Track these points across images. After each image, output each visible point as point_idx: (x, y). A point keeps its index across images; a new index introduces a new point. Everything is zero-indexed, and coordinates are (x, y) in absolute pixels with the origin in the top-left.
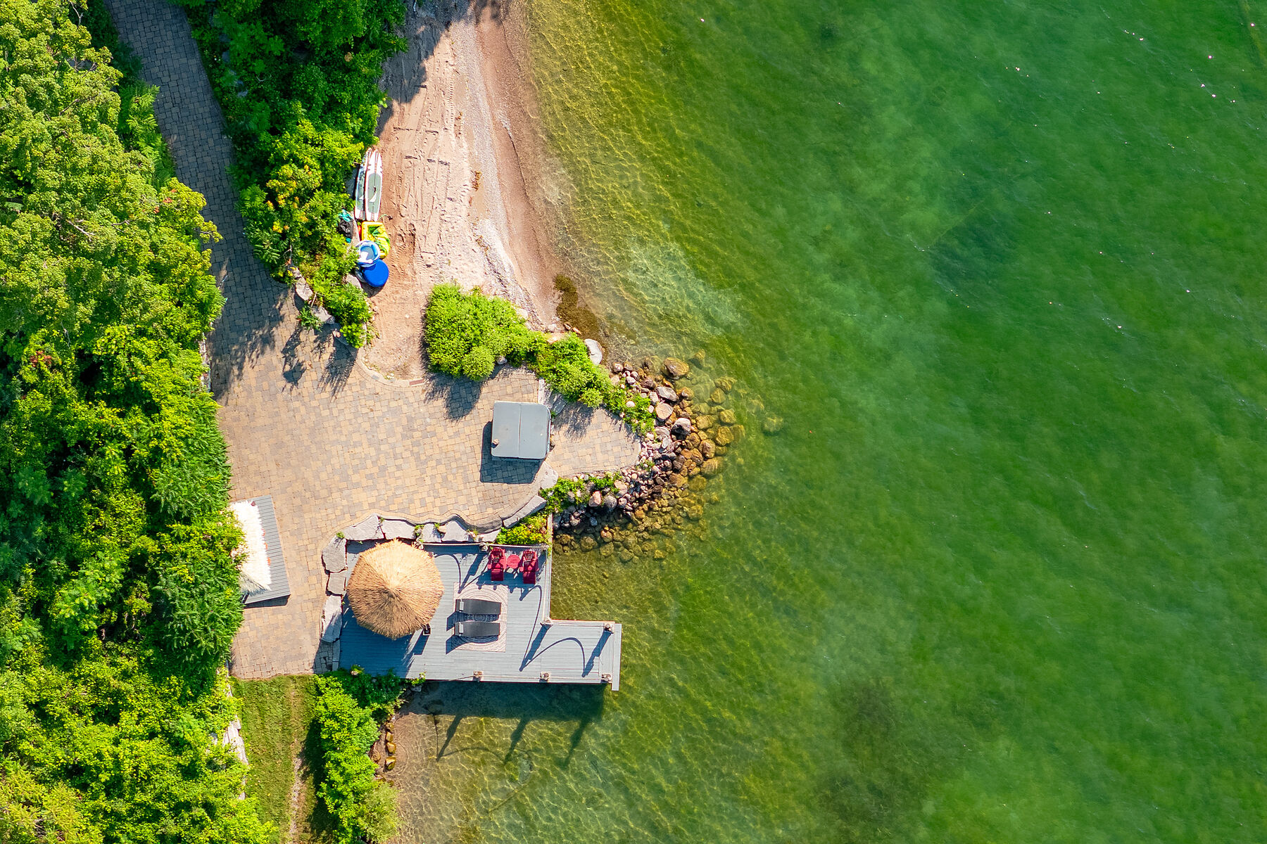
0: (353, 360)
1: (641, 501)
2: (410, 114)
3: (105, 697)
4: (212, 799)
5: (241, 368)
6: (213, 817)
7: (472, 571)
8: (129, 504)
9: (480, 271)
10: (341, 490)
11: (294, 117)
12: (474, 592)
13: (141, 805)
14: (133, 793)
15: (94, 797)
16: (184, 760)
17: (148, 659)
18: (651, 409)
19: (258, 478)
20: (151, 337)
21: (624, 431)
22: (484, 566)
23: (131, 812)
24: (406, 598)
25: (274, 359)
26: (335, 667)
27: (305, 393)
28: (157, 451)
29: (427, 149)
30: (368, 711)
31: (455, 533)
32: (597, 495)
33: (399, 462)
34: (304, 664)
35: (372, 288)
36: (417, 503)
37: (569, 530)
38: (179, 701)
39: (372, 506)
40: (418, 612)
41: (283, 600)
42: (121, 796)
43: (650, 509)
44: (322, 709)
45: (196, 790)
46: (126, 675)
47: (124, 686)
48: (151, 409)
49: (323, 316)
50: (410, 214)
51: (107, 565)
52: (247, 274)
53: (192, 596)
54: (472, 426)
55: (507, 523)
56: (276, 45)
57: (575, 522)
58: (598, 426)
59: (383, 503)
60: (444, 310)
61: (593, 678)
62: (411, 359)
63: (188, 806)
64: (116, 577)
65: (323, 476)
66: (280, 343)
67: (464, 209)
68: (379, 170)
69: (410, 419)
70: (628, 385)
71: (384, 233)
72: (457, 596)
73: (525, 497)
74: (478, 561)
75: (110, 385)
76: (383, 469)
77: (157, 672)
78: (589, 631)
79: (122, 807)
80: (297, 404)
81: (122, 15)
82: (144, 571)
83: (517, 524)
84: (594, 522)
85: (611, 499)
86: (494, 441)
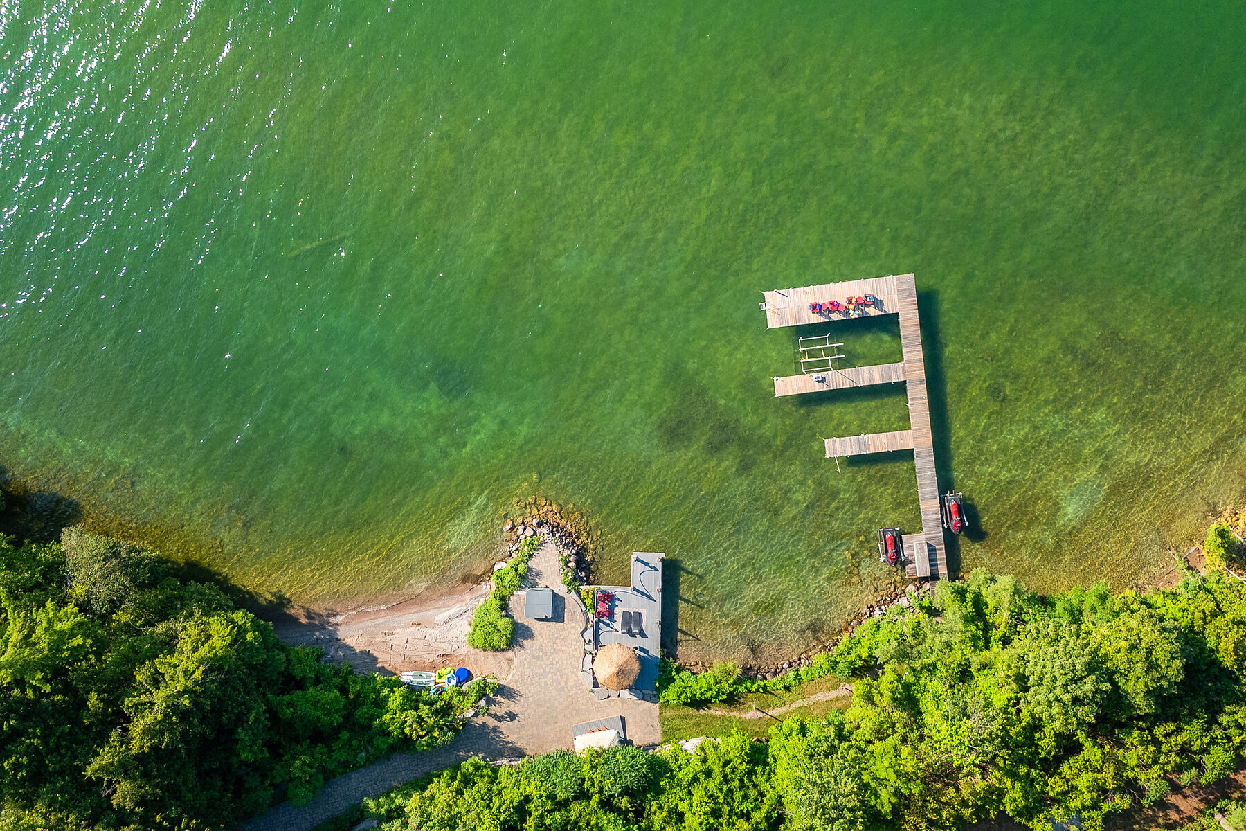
0: (504, 686)
1: (573, 542)
2: (383, 658)
3: (672, 818)
4: (721, 763)
5: (509, 742)
6: (730, 761)
7: (608, 625)
8: (575, 810)
9: (461, 622)
10: (569, 691)
11: (381, 725)
12: (618, 625)
13: (725, 799)
14: (719, 803)
15: (721, 824)
16: (702, 778)
17: (652, 796)
18: (528, 538)
19: (563, 732)
20: (491, 799)
21: (539, 552)
22: (605, 620)
23: (728, 804)
24: (621, 662)
25: (503, 726)
26: (655, 693)
27: (520, 710)
28: (548, 797)
29: (400, 649)
30: (676, 677)
31: (589, 634)
32: (570, 565)
33: (555, 663)
34: (654, 708)
35: (469, 676)
36: (574, 653)
37: (588, 577)
38: (673, 779)
39: (576, 676)
40: (628, 657)
41: (623, 719)
42: (720, 809)
43: (577, 537)
44: (675, 701)
45: (717, 771)
46: (661, 808)
47: (666, 809)
48: (527, 799)
49: (482, 703)
50: (433, 657)
51: (605, 822)
52: (461, 742)
53: (621, 777)
54: (537, 627)
55: (584, 609)
56: (344, 735)
57: (583, 574)
58: (537, 564)
59: (575, 670)
60: (479, 642)
61: (659, 566)
62: (504, 657)
63: (725, 776)
64: (612, 816)
65: (561, 700)
66: (497, 723)
67: (431, 631)
68: (411, 673)
69: (533, 658)
70: (516, 550)
71: (443, 671)
72: (620, 633)
73: (571, 600)
74: (603, 622)
75: (515, 821)
76: (558, 670)
77: (659, 791)
78: (636, 568)
79: (726, 809)
80: (526, 714)
81: (329, 814)
82: (609, 800)
83: (585, 604)
84: (584, 565)
85: (572, 558)
86: (544, 617)
